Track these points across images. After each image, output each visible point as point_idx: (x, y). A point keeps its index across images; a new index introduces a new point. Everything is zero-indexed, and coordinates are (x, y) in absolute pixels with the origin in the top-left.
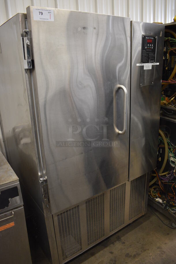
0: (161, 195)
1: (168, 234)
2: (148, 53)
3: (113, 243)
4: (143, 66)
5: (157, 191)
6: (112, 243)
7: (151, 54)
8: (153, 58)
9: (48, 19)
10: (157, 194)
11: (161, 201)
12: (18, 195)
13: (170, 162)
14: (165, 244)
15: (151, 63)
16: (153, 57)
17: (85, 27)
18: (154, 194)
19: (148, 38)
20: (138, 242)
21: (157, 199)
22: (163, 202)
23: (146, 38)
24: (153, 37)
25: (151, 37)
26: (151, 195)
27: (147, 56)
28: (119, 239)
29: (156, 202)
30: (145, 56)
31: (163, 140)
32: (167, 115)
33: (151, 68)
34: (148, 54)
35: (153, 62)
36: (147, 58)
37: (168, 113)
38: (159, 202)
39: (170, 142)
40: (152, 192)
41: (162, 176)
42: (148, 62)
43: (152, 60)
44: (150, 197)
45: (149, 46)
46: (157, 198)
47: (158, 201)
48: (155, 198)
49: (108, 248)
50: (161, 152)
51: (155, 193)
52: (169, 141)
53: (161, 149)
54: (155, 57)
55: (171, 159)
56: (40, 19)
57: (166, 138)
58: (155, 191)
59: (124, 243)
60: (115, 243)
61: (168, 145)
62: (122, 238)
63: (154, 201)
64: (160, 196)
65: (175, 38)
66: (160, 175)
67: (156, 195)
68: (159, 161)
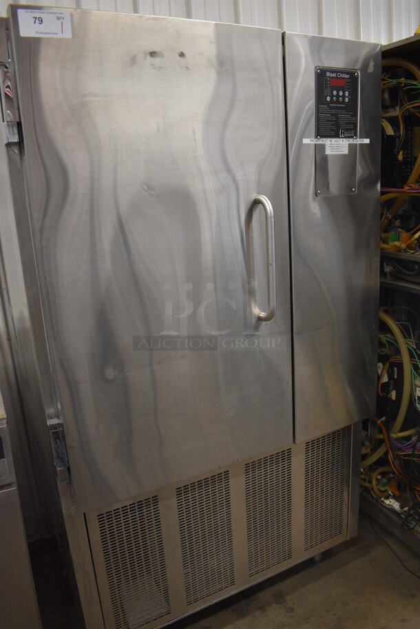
0: (399, 492)
1: (413, 596)
2: (334, 111)
3: (262, 608)
4: (323, 147)
5: (389, 480)
6: (260, 608)
7: (344, 116)
8: (352, 126)
9: (56, 34)
10: (388, 489)
11: (396, 505)
12: (4, 457)
13: (415, 399)
14: (403, 621)
15: (345, 137)
16: (352, 123)
17: (155, 52)
18: (383, 489)
19: (334, 75)
20: (328, 611)
21: (387, 502)
22: (402, 507)
23: (328, 74)
24: (347, 73)
25: (342, 73)
26: (372, 489)
27: (332, 121)
28: (279, 598)
29: (384, 509)
30: (327, 121)
31: (397, 343)
32: (403, 277)
33: (346, 152)
34: (336, 115)
35: (352, 137)
36: (332, 125)
37: (407, 272)
38: (392, 510)
39: (415, 350)
40: (374, 482)
41: (398, 439)
42: (337, 136)
43: (347, 130)
44: (371, 494)
45: (338, 96)
46: (387, 498)
47: (389, 505)
48: (382, 499)
49: (248, 619)
50: (396, 377)
51: (384, 485)
52: (415, 347)
53: (395, 369)
54: (355, 124)
55: (417, 392)
56: (37, 32)
57: (405, 337)
58: (385, 481)
59: (292, 610)
60: (267, 608)
61: (411, 356)
62: (288, 598)
63: (379, 506)
64: (398, 494)
65: (416, 80)
66: (394, 436)
67: (386, 491)
68: (391, 399)
